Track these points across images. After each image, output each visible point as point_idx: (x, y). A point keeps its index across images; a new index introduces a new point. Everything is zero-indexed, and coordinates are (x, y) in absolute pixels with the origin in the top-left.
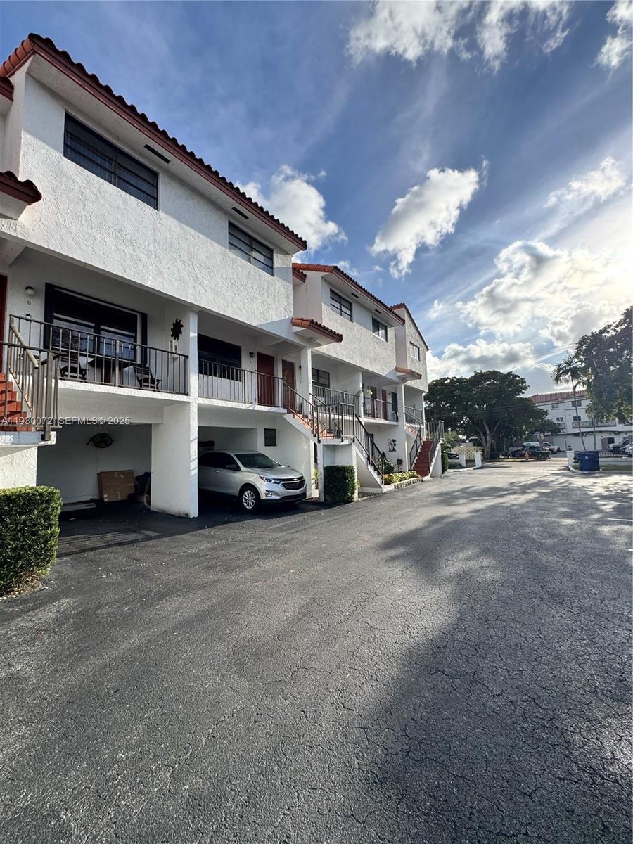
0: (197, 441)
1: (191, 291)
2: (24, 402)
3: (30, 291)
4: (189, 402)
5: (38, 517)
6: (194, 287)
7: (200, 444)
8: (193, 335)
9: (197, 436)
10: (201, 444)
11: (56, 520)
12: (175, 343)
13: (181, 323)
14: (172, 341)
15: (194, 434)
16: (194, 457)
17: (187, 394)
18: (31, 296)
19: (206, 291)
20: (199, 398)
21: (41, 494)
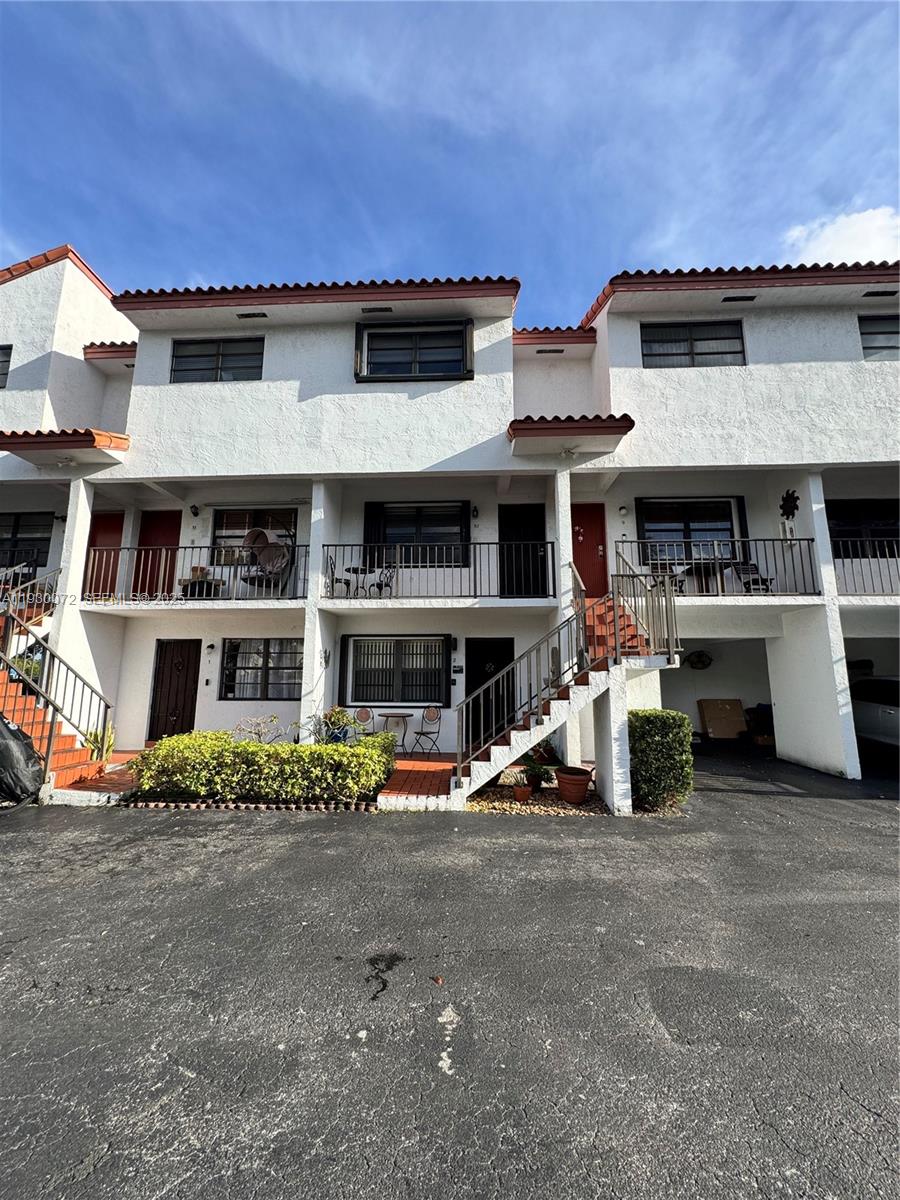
0: (844, 661)
1: (807, 448)
2: (639, 626)
3: (623, 511)
4: (824, 605)
5: (674, 741)
6: (811, 440)
7: (851, 666)
8: (818, 507)
9: (844, 654)
10: (853, 666)
11: (688, 748)
12: (789, 524)
13: (796, 495)
14: (783, 524)
15: (839, 651)
16: (843, 686)
17: (819, 594)
18: (624, 515)
19: (831, 438)
20: (841, 598)
21: (673, 718)
